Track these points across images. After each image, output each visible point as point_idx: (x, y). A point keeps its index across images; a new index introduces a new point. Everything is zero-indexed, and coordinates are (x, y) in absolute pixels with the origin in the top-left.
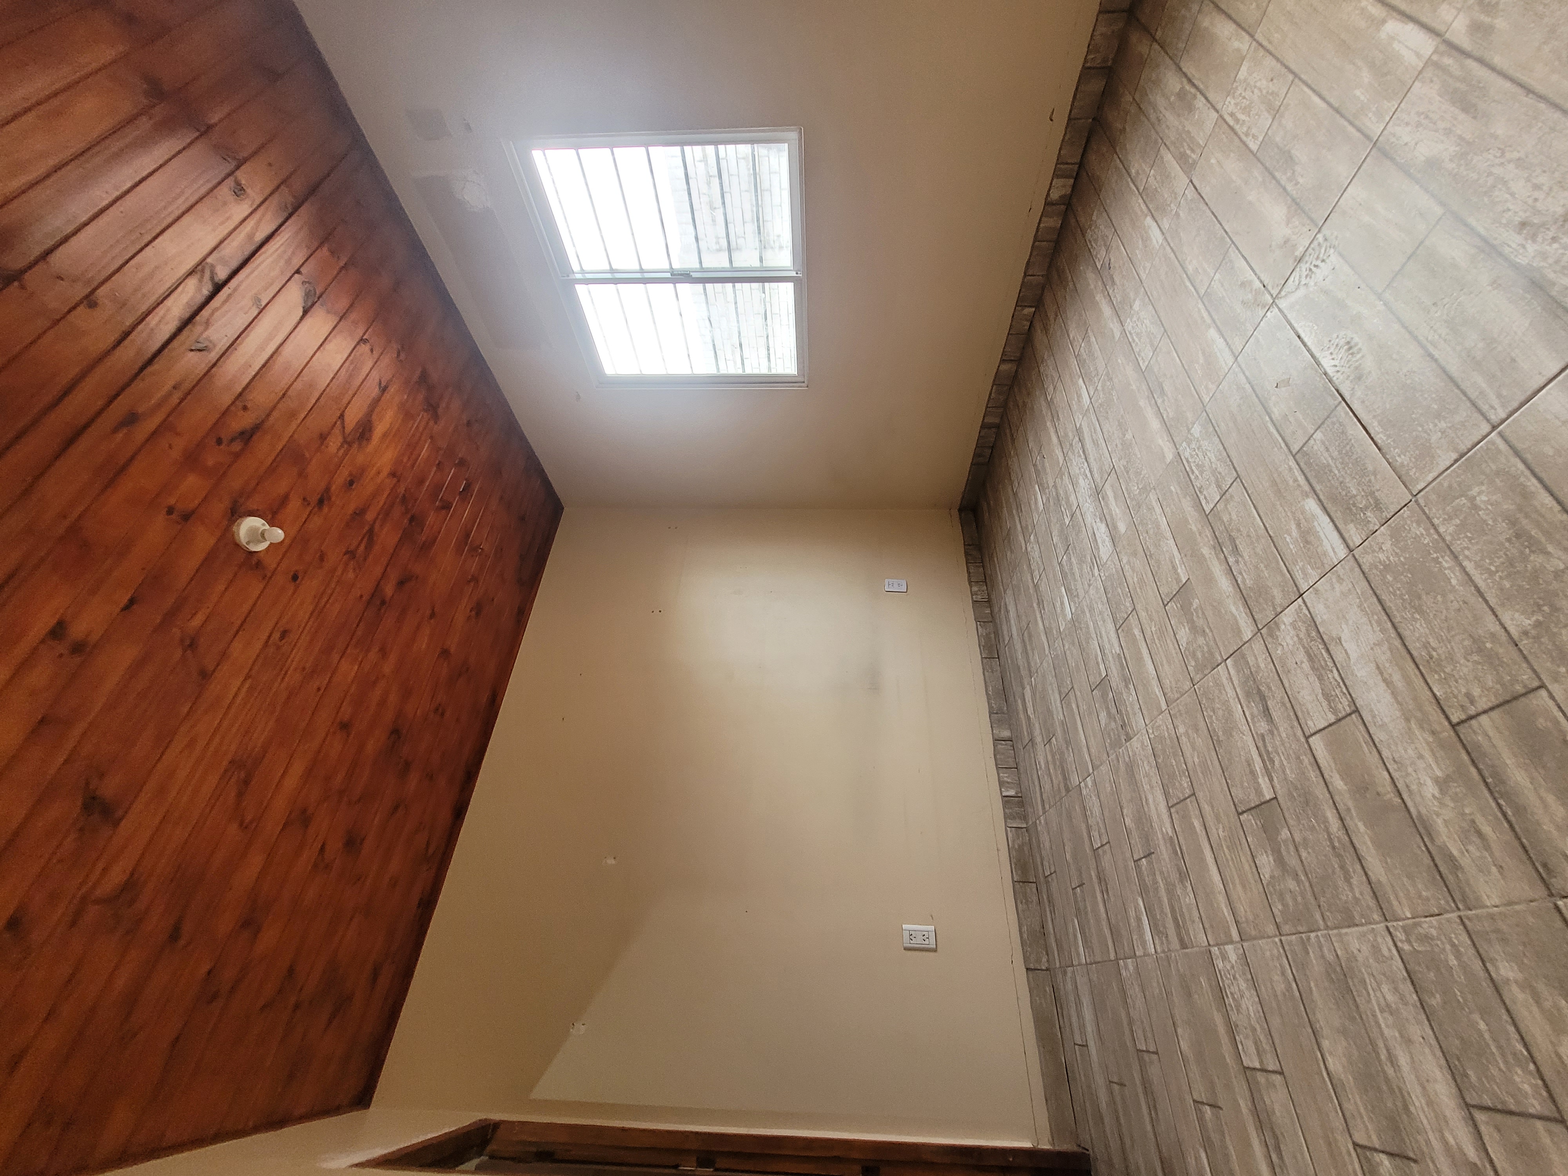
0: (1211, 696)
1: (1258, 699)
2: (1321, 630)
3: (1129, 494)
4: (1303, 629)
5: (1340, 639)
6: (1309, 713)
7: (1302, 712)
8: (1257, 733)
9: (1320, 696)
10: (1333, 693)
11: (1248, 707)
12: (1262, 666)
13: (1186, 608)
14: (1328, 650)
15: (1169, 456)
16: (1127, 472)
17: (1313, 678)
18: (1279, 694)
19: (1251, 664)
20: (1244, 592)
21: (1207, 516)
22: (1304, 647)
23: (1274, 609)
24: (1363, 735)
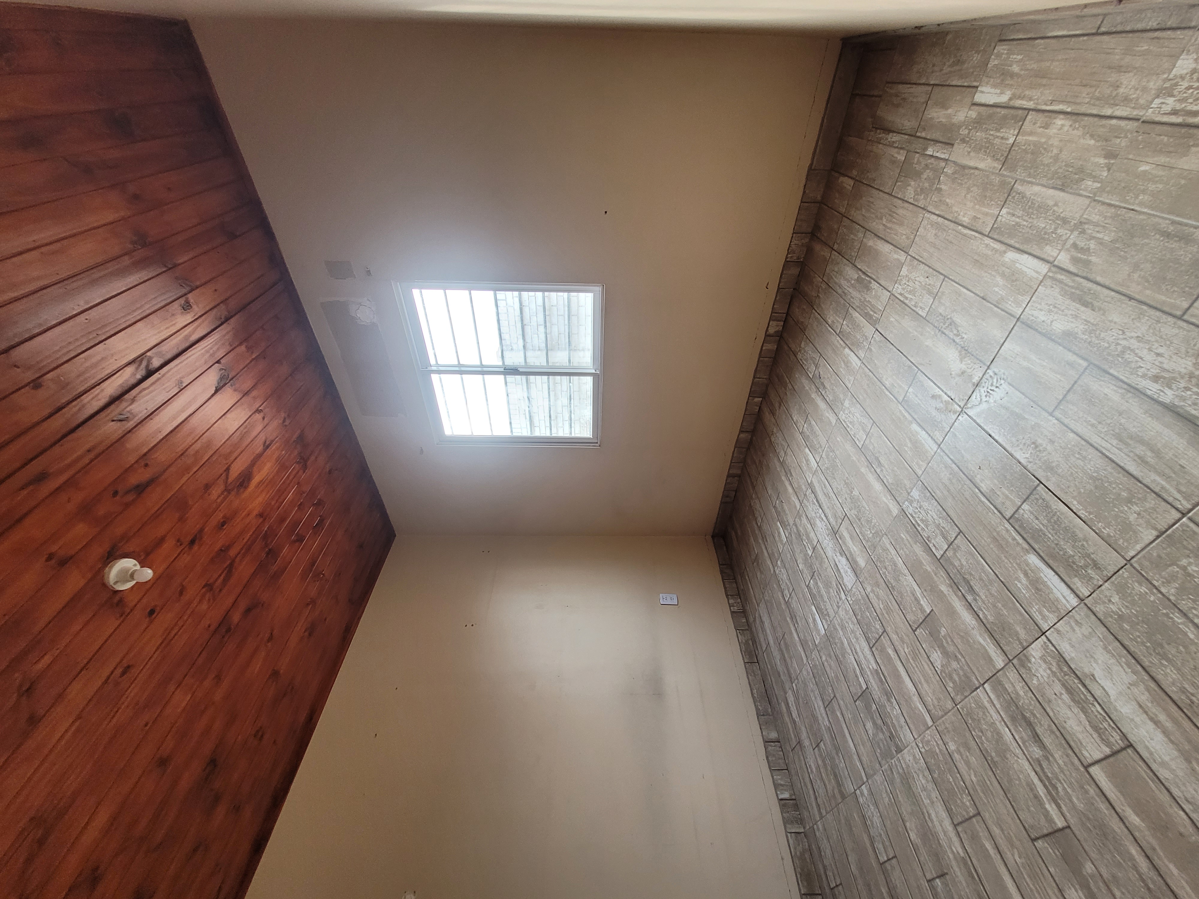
0: (975, 717)
1: (1024, 724)
2: (1073, 666)
3: (863, 536)
4: (1054, 664)
5: (1093, 675)
6: (1081, 744)
7: (1074, 741)
8: (1031, 757)
9: (1088, 728)
10: (1101, 726)
11: (1016, 731)
12: (1021, 693)
13: (934, 635)
14: (1085, 686)
15: (895, 511)
16: (859, 520)
17: (1076, 710)
18: (1046, 722)
19: (1010, 691)
20: (988, 626)
21: (939, 560)
22: (1060, 680)
23: (1021, 643)
24: (1145, 771)
